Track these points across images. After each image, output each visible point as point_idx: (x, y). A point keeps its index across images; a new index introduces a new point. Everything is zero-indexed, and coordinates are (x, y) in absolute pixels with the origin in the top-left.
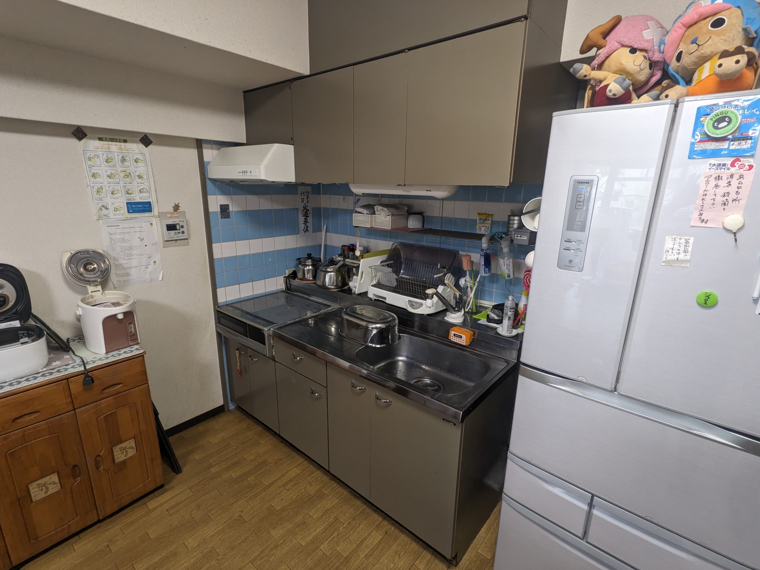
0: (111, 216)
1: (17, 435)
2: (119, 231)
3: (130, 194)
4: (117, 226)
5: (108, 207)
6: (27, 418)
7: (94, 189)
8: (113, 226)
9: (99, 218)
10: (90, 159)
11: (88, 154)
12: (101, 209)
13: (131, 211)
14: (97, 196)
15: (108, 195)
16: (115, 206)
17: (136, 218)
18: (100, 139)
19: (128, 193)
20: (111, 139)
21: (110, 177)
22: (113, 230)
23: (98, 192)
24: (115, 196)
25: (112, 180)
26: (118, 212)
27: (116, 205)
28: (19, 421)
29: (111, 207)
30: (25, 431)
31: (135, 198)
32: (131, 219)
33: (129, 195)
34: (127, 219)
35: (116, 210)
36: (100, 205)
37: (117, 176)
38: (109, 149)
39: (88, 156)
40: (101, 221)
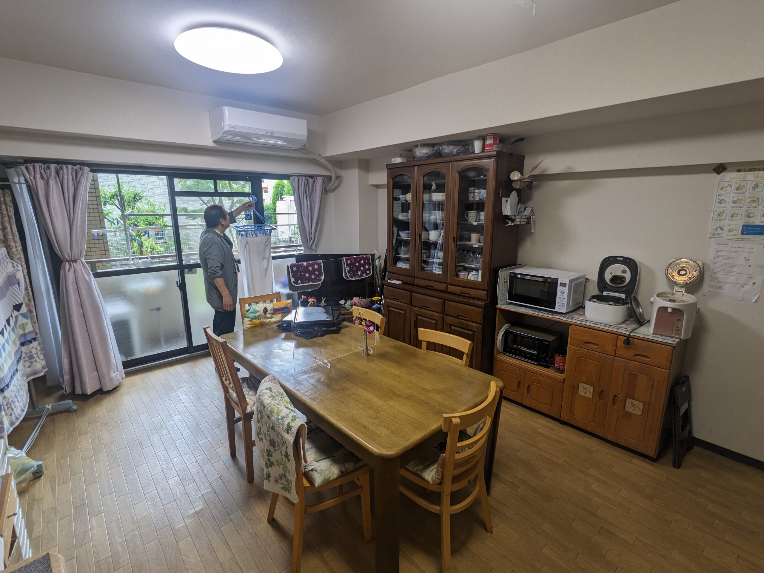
0: (724, 235)
1: (584, 351)
2: (727, 249)
3: (751, 217)
4: (726, 244)
5: (723, 228)
6: (592, 346)
7: (716, 213)
8: (722, 244)
9: (713, 236)
10: (722, 188)
11: (723, 184)
12: (716, 229)
13: (745, 233)
14: (717, 218)
15: (727, 218)
16: (730, 227)
17: (748, 239)
18: (739, 171)
19: (748, 216)
20: (750, 169)
21: (734, 202)
22: (721, 247)
23: (719, 215)
24: (734, 218)
25: (736, 205)
26: (731, 233)
27: (732, 227)
28: (588, 344)
29: (726, 229)
30: (588, 352)
31: (755, 221)
32: (742, 240)
33: (749, 219)
34: (738, 240)
35: (730, 230)
36: (717, 226)
37: (742, 202)
38: (744, 178)
39: (721, 186)
40: (713, 239)
